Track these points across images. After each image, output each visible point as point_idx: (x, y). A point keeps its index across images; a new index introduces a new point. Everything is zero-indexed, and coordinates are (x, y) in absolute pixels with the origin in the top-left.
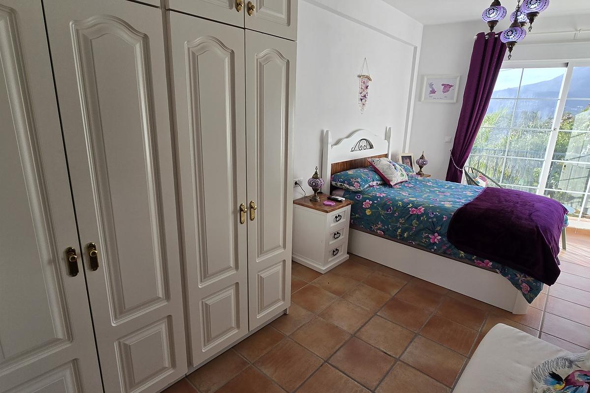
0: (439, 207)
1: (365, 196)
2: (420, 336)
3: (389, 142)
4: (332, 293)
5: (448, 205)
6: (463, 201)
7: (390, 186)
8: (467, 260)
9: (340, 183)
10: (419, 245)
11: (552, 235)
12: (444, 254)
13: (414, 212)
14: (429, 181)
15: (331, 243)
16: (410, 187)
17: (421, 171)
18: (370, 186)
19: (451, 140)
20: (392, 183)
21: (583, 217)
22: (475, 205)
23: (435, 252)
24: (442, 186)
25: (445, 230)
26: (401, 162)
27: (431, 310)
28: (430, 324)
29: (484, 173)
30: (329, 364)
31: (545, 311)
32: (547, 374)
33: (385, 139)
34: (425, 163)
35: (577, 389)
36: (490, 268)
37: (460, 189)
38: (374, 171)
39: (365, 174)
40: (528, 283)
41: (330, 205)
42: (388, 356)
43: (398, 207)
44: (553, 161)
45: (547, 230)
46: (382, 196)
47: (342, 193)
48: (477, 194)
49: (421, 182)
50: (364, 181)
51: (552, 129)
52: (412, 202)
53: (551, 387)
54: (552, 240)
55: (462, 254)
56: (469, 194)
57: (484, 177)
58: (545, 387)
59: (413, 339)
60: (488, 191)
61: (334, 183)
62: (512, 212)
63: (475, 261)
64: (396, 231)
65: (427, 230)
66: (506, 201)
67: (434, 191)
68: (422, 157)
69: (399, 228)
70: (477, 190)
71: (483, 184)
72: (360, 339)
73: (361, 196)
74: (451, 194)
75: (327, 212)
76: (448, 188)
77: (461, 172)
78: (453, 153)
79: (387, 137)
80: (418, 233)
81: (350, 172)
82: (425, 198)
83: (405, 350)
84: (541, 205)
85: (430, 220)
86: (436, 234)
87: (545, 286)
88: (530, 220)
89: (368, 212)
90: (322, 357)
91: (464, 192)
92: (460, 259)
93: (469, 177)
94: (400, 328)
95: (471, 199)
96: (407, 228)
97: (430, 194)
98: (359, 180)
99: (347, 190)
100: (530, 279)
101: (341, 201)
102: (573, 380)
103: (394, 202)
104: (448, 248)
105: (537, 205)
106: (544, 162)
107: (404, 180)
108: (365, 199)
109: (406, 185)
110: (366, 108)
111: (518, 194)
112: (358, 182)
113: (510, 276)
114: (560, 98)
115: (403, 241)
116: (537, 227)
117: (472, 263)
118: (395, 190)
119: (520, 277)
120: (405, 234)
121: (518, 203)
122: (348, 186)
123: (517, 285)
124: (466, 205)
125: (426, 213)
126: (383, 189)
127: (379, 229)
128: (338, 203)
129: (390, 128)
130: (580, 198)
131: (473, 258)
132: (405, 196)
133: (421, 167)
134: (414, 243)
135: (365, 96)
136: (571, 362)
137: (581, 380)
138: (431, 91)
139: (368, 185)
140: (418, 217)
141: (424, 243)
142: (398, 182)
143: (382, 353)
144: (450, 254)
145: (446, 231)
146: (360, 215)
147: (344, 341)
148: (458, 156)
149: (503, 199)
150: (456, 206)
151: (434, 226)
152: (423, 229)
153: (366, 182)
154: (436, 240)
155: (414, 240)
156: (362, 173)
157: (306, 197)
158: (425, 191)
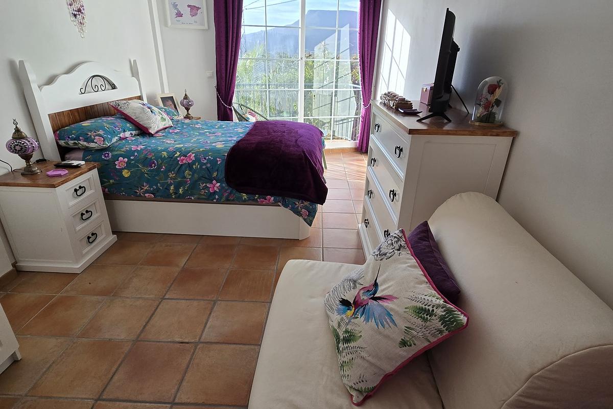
0: (211, 150)
1: (116, 153)
2: (219, 302)
3: (139, 80)
4: (97, 295)
5: (219, 146)
6: (235, 139)
7: (151, 135)
8: (250, 202)
9: (73, 142)
10: (199, 198)
11: (316, 157)
12: (228, 201)
13: (184, 161)
14: (198, 123)
15: (78, 228)
16: (176, 133)
17: (188, 114)
18: (121, 139)
19: (213, 75)
20: (152, 131)
21: (333, 139)
22: (247, 140)
23: (219, 202)
24: (212, 127)
25: (222, 175)
26: (161, 105)
27: (227, 267)
28: (228, 283)
29: (253, 108)
30: (104, 400)
31: (322, 228)
32: (338, 302)
33: (133, 76)
34: (190, 103)
35: (364, 309)
36: (273, 203)
37: (231, 127)
38: (124, 119)
39: (109, 123)
40: (306, 208)
41: (60, 176)
42: (187, 345)
43: (163, 159)
44: (306, 90)
45: (312, 153)
46: (139, 149)
47: (80, 154)
48: (247, 130)
49: (188, 125)
50: (109, 133)
51: (300, 59)
52: (179, 150)
53: (344, 316)
54: (317, 161)
55: (245, 196)
56: (240, 130)
57: (253, 113)
58: (339, 317)
59: (212, 309)
60: (258, 126)
61: (62, 142)
62: (281, 141)
63: (258, 200)
64: (168, 189)
65: (203, 179)
66: (275, 132)
67: (204, 133)
68: (186, 97)
69: (171, 184)
70: (247, 126)
71: (253, 120)
72: (146, 341)
73: (110, 154)
74: (223, 134)
75: (53, 186)
76: (219, 128)
77: (231, 110)
78: (219, 89)
79: (134, 73)
80: (194, 186)
81: (86, 124)
82: (194, 143)
83: (205, 327)
84: (303, 130)
85: (204, 167)
86: (214, 182)
87: (319, 206)
88: (297, 146)
89: (126, 173)
90: (91, 397)
91: (235, 130)
92: (244, 202)
93: (239, 114)
94: (195, 303)
95: (242, 136)
96: (180, 181)
97: (200, 137)
98: (101, 132)
99: (87, 150)
100: (306, 203)
101: (77, 167)
102: (360, 301)
103: (157, 153)
104: (230, 193)
105: (300, 131)
106: (299, 92)
107: (167, 126)
108: (116, 158)
109: (171, 131)
110: (86, 28)
111: (284, 124)
112: (100, 135)
113: (290, 206)
114: (300, 26)
115: (180, 198)
116: (304, 152)
117: (255, 203)
118: (157, 139)
119: (299, 204)
120: (180, 190)
121: (284, 132)
122: (85, 143)
123: (298, 213)
124: (238, 142)
125: (197, 159)
126: (140, 139)
127: (147, 192)
128: (72, 170)
129: (135, 61)
130: (328, 123)
131: (256, 198)
132: (171, 143)
133: (188, 109)
134: (193, 198)
135: (79, 10)
136: (355, 282)
137: (365, 298)
138: (177, 14)
139: (116, 138)
140: (190, 166)
141: (204, 195)
142: (159, 129)
143: (178, 345)
144: (233, 200)
145: (224, 175)
146: (115, 180)
147: (123, 356)
148: (224, 92)
149: (271, 131)
150: (228, 145)
151: (210, 172)
152: (199, 179)
153: (114, 134)
154: (215, 188)
155: (192, 195)
156: (104, 122)
157: (14, 172)
158: (194, 134)
